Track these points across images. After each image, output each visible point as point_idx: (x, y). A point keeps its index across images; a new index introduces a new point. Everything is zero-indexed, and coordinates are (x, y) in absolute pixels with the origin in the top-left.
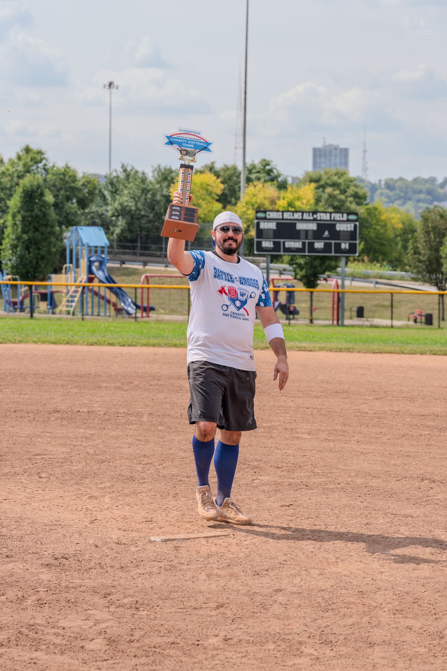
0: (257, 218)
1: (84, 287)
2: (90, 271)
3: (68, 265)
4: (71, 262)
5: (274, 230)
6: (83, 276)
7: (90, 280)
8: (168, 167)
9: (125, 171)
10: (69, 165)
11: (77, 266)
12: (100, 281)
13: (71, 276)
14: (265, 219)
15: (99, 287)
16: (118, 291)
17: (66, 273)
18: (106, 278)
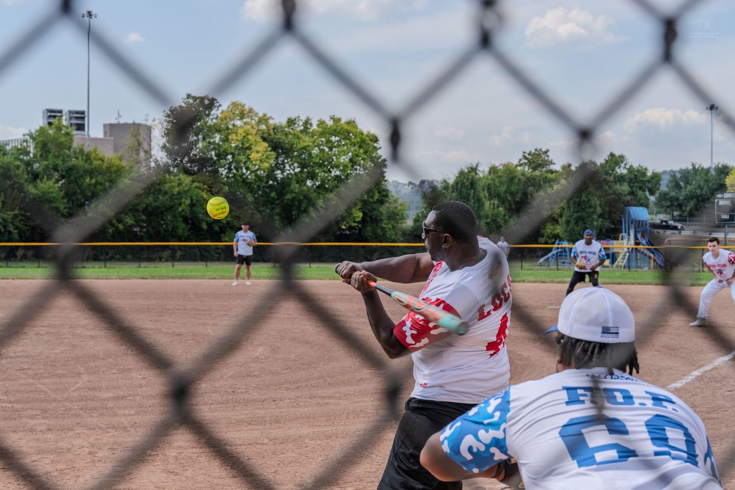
0: (717, 198)
1: (632, 249)
2: (636, 238)
3: (624, 234)
4: (625, 232)
5: (729, 206)
6: (632, 241)
7: (637, 244)
8: (725, 164)
9: (694, 168)
10: (641, 165)
11: (629, 235)
12: (643, 245)
13: (625, 241)
14: (722, 198)
15: (644, 248)
16: (654, 251)
17: (622, 239)
18: (647, 243)
